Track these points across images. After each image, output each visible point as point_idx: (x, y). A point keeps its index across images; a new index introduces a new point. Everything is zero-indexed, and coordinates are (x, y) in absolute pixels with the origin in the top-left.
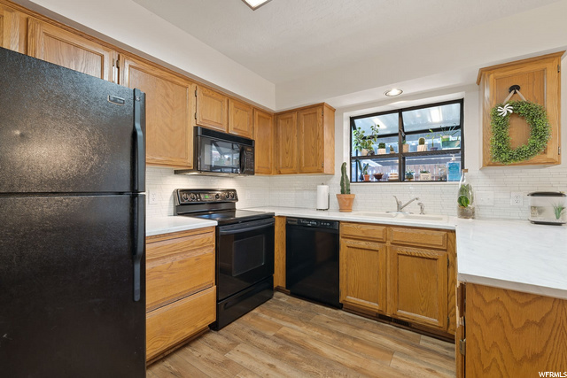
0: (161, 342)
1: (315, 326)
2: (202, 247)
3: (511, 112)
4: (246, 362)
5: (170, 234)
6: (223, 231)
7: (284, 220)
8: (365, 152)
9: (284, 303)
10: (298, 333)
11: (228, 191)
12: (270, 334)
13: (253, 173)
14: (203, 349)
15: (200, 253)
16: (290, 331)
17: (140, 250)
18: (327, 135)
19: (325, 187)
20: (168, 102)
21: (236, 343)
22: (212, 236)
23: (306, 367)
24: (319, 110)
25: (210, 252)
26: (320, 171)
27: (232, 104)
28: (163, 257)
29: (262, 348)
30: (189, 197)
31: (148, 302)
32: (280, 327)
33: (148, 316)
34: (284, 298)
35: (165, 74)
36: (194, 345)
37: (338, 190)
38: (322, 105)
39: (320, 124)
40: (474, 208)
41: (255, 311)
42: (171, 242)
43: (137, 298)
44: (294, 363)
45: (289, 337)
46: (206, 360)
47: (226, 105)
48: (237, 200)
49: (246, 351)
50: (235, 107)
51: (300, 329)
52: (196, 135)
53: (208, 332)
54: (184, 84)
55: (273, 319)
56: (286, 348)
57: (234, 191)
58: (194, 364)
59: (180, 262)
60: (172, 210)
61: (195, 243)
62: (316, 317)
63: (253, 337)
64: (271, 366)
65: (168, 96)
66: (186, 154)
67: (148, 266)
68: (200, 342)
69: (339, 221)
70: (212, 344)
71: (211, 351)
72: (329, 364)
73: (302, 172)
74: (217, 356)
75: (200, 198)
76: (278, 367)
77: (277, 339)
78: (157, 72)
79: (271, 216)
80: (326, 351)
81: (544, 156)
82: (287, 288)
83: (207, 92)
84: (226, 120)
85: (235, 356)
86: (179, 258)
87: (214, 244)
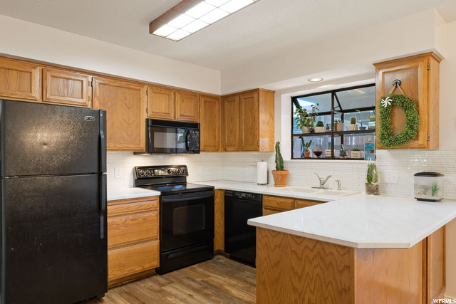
0: (119, 272)
1: (236, 278)
2: (148, 210)
3: (390, 104)
4: (174, 292)
5: (125, 200)
6: (165, 200)
7: (223, 193)
8: (306, 130)
9: (220, 263)
10: (219, 281)
11: (179, 167)
12: (199, 280)
13: (198, 152)
14: (149, 283)
15: (146, 215)
16: (215, 280)
17: (103, 208)
18: (263, 117)
19: (265, 164)
20: (126, 104)
21: (172, 282)
22: (156, 203)
23: (214, 298)
24: (255, 95)
25: (154, 216)
26: (257, 150)
27: (178, 96)
28: (120, 215)
29: (189, 287)
30: (145, 173)
31: (109, 244)
32: (208, 276)
33: (109, 253)
34: (222, 259)
35: (123, 84)
36: (143, 281)
37: (273, 167)
38: (257, 90)
39: (256, 107)
40: (377, 185)
41: (194, 266)
42: (126, 205)
43: (102, 237)
44: (207, 296)
45: (212, 283)
46: (149, 289)
47: (173, 96)
48: (187, 174)
49: (178, 287)
50: (181, 97)
51: (224, 279)
52: (147, 126)
53: (155, 275)
54: (137, 88)
55: (206, 272)
56: (206, 288)
57: (185, 166)
58: (141, 290)
59: (132, 220)
60: (132, 182)
61: (142, 207)
62: (242, 273)
63: (186, 281)
64: (190, 295)
65: (126, 99)
66: (140, 141)
67: (109, 221)
68: (147, 280)
69: (262, 195)
70: (155, 282)
71: (153, 285)
72: (232, 298)
73: (243, 151)
74: (156, 287)
75: (154, 173)
76: (195, 296)
77: (202, 283)
78: (118, 83)
79: (211, 189)
80: (235, 292)
81: (416, 142)
82: (225, 251)
83: (156, 90)
84: (173, 110)
85: (168, 289)
86: (131, 217)
87: (158, 209)
